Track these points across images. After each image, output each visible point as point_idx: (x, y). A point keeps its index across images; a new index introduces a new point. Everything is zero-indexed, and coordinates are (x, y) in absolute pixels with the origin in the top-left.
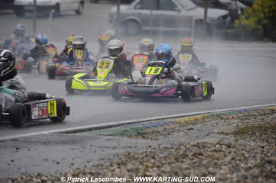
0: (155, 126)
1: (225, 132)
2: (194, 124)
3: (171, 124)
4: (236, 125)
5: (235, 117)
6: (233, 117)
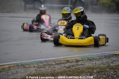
6: (34, 66)
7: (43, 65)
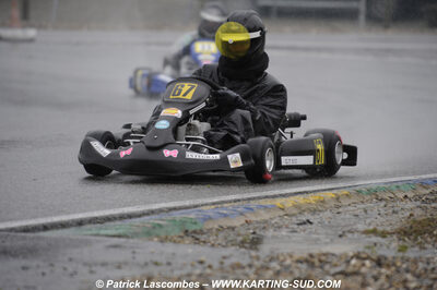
0: (225, 215)
1: (380, 229)
2: (314, 211)
3: (262, 212)
4: (408, 214)
5: (410, 195)
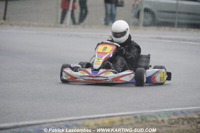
6: (163, 120)
7: (179, 119)
